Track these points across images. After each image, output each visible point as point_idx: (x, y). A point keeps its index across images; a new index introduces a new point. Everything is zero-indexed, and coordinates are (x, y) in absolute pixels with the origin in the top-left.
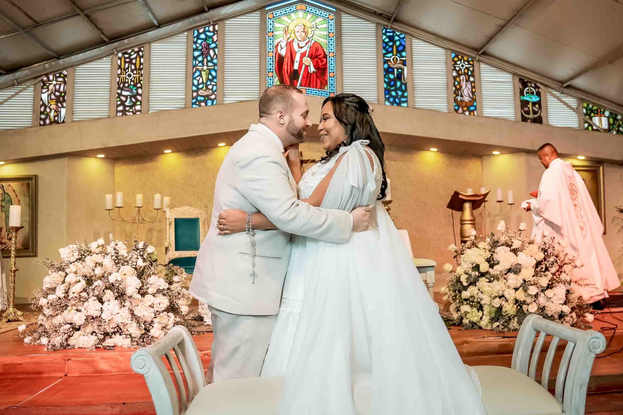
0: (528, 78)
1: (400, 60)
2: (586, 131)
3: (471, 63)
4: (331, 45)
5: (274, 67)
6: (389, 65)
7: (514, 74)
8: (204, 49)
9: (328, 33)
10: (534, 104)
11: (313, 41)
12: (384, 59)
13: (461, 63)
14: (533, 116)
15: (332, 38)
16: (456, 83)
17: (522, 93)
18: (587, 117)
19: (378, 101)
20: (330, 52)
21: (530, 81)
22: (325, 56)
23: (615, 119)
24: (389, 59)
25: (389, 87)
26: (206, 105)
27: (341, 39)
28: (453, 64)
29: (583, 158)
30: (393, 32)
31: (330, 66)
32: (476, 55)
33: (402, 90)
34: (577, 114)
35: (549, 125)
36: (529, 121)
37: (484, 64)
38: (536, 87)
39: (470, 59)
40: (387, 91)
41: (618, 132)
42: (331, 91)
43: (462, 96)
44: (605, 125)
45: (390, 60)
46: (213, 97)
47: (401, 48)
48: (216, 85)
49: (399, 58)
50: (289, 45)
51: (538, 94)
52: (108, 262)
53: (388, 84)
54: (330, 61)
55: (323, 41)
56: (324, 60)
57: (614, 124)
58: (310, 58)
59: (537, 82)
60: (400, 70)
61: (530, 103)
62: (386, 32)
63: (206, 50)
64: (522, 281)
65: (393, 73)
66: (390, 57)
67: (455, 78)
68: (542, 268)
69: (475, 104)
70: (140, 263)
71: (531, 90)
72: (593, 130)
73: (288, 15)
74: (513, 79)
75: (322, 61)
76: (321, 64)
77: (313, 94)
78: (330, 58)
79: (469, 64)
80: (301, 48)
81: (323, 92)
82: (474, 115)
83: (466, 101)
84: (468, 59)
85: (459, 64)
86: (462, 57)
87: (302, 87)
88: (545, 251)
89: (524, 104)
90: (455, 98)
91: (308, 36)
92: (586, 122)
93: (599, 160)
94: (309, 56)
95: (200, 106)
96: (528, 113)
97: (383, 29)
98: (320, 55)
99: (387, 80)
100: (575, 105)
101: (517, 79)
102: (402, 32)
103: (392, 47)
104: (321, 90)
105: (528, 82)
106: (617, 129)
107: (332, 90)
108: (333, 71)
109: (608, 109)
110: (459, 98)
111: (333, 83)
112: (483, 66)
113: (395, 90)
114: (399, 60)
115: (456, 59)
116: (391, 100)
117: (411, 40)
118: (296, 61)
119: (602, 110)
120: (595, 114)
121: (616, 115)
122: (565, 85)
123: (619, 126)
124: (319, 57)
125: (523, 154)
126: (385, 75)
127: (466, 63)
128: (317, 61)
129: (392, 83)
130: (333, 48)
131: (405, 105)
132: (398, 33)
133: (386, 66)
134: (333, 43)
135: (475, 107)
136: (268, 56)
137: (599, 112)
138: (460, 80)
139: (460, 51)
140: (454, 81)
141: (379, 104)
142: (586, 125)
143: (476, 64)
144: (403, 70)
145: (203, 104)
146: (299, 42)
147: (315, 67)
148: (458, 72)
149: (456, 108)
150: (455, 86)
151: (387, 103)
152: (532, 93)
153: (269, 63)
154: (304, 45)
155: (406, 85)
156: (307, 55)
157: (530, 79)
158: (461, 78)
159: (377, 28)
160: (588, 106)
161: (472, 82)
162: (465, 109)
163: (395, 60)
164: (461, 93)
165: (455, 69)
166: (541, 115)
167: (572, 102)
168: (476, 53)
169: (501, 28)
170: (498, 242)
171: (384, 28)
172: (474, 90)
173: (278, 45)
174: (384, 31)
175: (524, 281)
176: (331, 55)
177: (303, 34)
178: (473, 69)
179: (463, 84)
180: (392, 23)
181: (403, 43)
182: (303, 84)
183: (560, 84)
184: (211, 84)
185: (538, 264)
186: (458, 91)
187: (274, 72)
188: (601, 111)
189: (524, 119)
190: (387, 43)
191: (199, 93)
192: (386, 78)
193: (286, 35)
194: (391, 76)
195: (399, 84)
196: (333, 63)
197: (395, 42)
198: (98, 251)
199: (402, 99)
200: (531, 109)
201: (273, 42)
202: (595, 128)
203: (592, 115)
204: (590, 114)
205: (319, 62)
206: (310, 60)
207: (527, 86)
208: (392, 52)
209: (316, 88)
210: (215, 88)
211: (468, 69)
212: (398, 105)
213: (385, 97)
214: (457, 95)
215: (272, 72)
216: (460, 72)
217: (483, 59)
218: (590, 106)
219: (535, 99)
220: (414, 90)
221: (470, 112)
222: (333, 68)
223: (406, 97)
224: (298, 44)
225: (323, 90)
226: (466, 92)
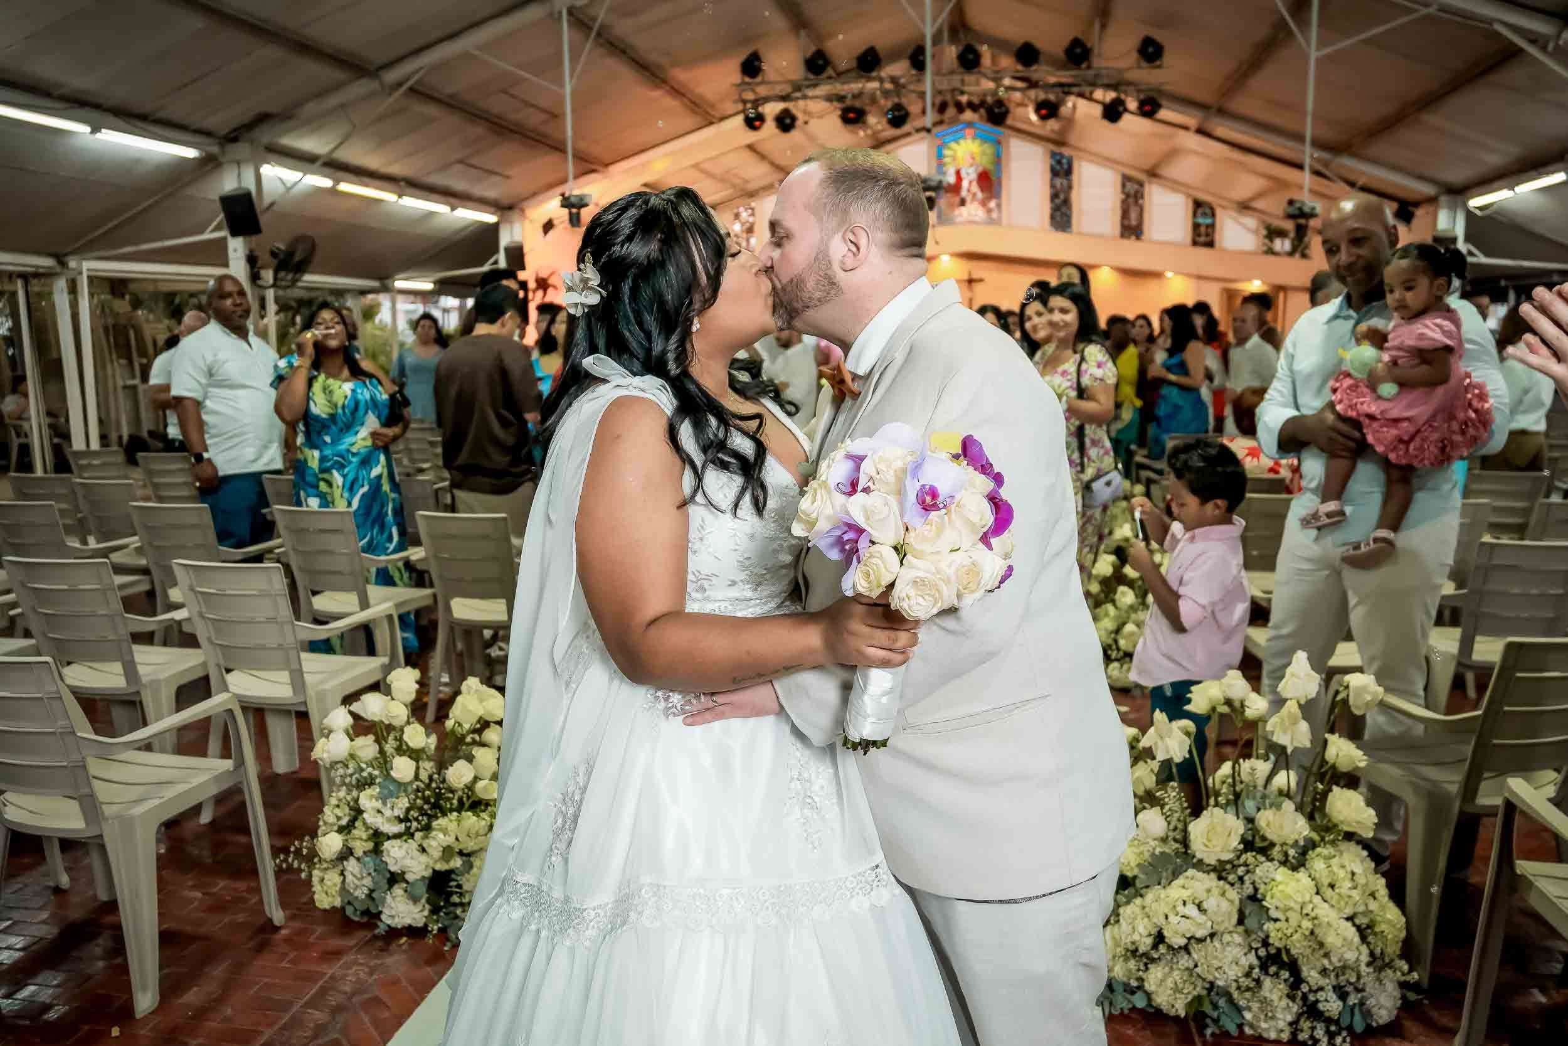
0: (1203, 200)
1: (1068, 184)
3: (1141, 185)
6: (1055, 189)
7: (1188, 196)
10: (1207, 226)
12: (1051, 183)
14: (1205, 239)
16: (1124, 206)
17: (1195, 214)
18: (1266, 240)
24: (1057, 183)
25: (1055, 212)
28: (1122, 187)
30: (1062, 155)
32: (1147, 176)
33: (1067, 216)
34: (1258, 237)
35: (1221, 249)
36: (1202, 245)
37: (1155, 186)
38: (1211, 209)
39: (1140, 182)
40: (1053, 217)
47: (1068, 171)
49: (1067, 182)
51: (1213, 216)
53: (1054, 209)
59: (1212, 203)
60: (1066, 195)
61: (1203, 226)
62: (1053, 155)
65: (1059, 197)
66: (1058, 181)
67: (1123, 201)
69: (1142, 227)
71: (1205, 212)
73: (957, 141)
74: (1186, 199)
85: (1129, 187)
89: (1196, 227)
90: (1122, 221)
96: (1199, 235)
97: (1049, 152)
99: (1053, 205)
100: (1252, 226)
101: (1191, 200)
103: (1059, 170)
105: (1202, 204)
112: (1152, 187)
113: (1060, 216)
114: (1066, 184)
115: (1124, 181)
116: (1056, 225)
117: (1079, 163)
126: (1051, 200)
129: (1058, 208)
131: (1069, 230)
132: (1065, 156)
133: (1052, 191)
135: (1142, 230)
139: (1131, 172)
140: (1122, 204)
141: (1044, 230)
142: (1268, 248)
143: (1145, 186)
144: (1069, 194)
148: (1126, 195)
149: (1123, 232)
150: (1123, 209)
151: (1052, 229)
152: (1206, 215)
155: (1071, 209)
157: (1205, 201)
159: (1045, 152)
162: (1131, 233)
163: (1063, 183)
164: (1128, 216)
165: (1123, 192)
166: (1214, 238)
167: (1249, 222)
168: (1147, 174)
172: (1141, 213)
174: (1050, 155)
178: (1143, 192)
180: (1058, 147)
183: (1238, 205)
186: (1125, 215)
189: (1195, 243)
190: (1054, 167)
192: (1053, 203)
194: (1058, 201)
195: (1064, 209)
197: (1063, 165)
199: (1067, 225)
200: (1203, 232)
207: (1201, 208)
208: (1059, 175)
211: (1137, 191)
213: (1051, 222)
214: (1125, 219)
216: (1129, 195)
217: (1154, 180)
219: (1209, 221)
220: (1080, 214)
221: (1137, 236)
223: (1071, 222)
226: (1133, 215)
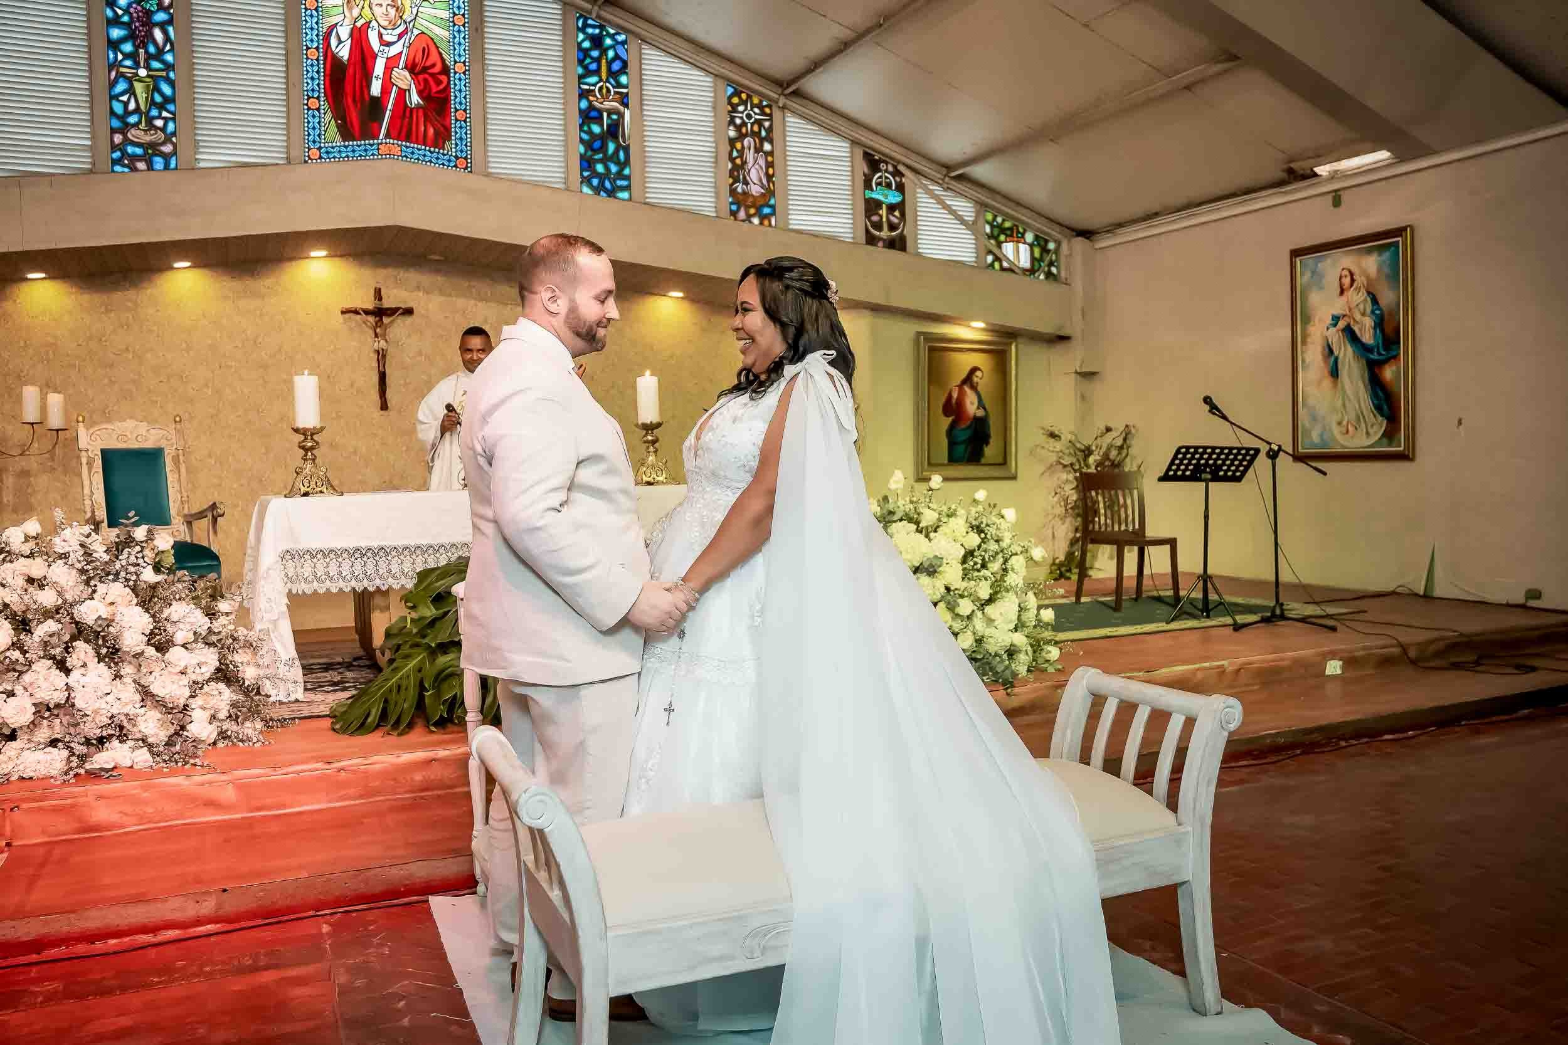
0: (879, 153)
1: (616, 93)
2: (990, 270)
3: (767, 110)
4: (460, 44)
5: (322, 87)
6: (590, 102)
7: (854, 143)
8: (137, 24)
9: (451, 15)
10: (891, 208)
11: (416, 32)
12: (579, 87)
13: (746, 109)
14: (889, 234)
15: (462, 28)
16: (735, 154)
17: (868, 185)
18: (992, 241)
19: (566, 181)
20: (456, 62)
21: (887, 160)
22: (445, 70)
23: (1045, 250)
24: (592, 88)
25: (589, 153)
26: (150, 167)
27: (483, 32)
28: (729, 112)
29: (981, 325)
30: (602, 27)
31: (457, 93)
32: (779, 95)
33: (618, 163)
34: (973, 234)
35: (919, 254)
36: (880, 244)
37: (793, 117)
38: (897, 173)
39: (765, 103)
40: (587, 163)
41: (1049, 275)
42: (459, 154)
43: (746, 183)
44: (1025, 262)
45: (594, 91)
46: (167, 149)
47: (616, 66)
48: (174, 119)
49: (614, 87)
50: (359, 36)
51: (900, 188)
52: (63, 575)
53: (588, 145)
54: (457, 82)
55: (440, 33)
56: (444, 78)
57: (1041, 260)
58: (410, 73)
59: (899, 162)
60: (615, 117)
61: (884, 206)
62: (585, 25)
63: (143, 26)
64: (943, 590)
65: (599, 120)
66: (595, 85)
67: (732, 142)
68: (976, 563)
69: (772, 202)
70: (149, 576)
71: (887, 178)
72: (1003, 269)
74: (852, 152)
75: (439, 83)
76: (434, 89)
77: (418, 159)
78: (457, 76)
79: (763, 113)
80: (389, 44)
81: (441, 156)
82: (770, 225)
83: (754, 194)
84: (761, 101)
85: (742, 113)
86: (749, 97)
87: (392, 141)
88: (979, 530)
89: (872, 207)
90: (731, 185)
91: (404, 17)
92: (990, 252)
93: (1010, 331)
94: (406, 67)
95: (134, 169)
96: (878, 226)
97: (578, 19)
98: (434, 65)
99: (585, 137)
100: (969, 215)
101: (859, 153)
102: (622, 29)
103: (598, 60)
104: (437, 150)
105: (880, 161)
106: (1046, 269)
107: (462, 151)
108: (463, 107)
109: (1032, 228)
110: (740, 188)
111: (464, 136)
112: (791, 119)
113: (602, 162)
114: (612, 93)
115: (735, 100)
116: (595, 182)
117: (641, 49)
118: (375, 74)
119: (1021, 230)
120: (1007, 236)
121: (1046, 241)
122: (953, 174)
123: (1051, 264)
124: (431, 71)
125: (867, 313)
126: (581, 126)
127: (757, 110)
128: (426, 81)
129: (597, 144)
130: (462, 52)
131: (624, 195)
132: (612, 31)
133: (584, 104)
134: (462, 41)
135: (773, 207)
136: (307, 58)
137: (1014, 234)
138: (743, 147)
139: (747, 82)
140: (729, 148)
141: (567, 189)
142: (990, 258)
143: (777, 114)
144: (621, 115)
145: (141, 165)
146: (382, 30)
147: (420, 93)
148: (738, 128)
149: (734, 207)
150: (732, 160)
151: (586, 190)
152: (889, 186)
153: (309, 75)
154: (395, 39)
155: (627, 149)
156: (402, 64)
157: (883, 154)
158: (746, 142)
159: (564, 14)
160: (994, 219)
161: (767, 154)
162: (752, 211)
163: (604, 91)
164: (744, 175)
165: (732, 122)
166: (905, 232)
167: (965, 208)
168: (780, 91)
169: (843, 47)
170: (891, 513)
171: (581, 16)
172: (771, 171)
173: (331, 32)
174: (580, 24)
175: (948, 589)
176: (460, 68)
177: (392, 11)
178: (771, 126)
179: (750, 156)
180: (600, 7)
181: (624, 56)
182: (395, 133)
183: (944, 171)
184: (159, 117)
185: (969, 554)
186: (737, 171)
187: (322, 99)
188: (1018, 232)
189: (871, 240)
190: (586, 52)
191: (129, 135)
192: (585, 132)
193: (350, 9)
194: (596, 129)
195: (611, 147)
196: (463, 88)
197: (604, 51)
198: (26, 549)
199: (619, 183)
200: (884, 219)
201: (317, 23)
202: (1005, 264)
203: (1002, 238)
204: (999, 235)
205: (432, 83)
206: (409, 78)
207: (880, 171)
208: (597, 72)
209: (425, 144)
210: (171, 127)
211: (759, 122)
212: (609, 196)
213: (582, 175)
214: (736, 180)
215: (318, 98)
216: (744, 130)
217: (794, 105)
218: (999, 220)
219: (893, 198)
220: (645, 162)
221: (763, 218)
222: (463, 101)
223: (628, 178)
224: (380, 36)
225: (441, 151)
226: (755, 174)
